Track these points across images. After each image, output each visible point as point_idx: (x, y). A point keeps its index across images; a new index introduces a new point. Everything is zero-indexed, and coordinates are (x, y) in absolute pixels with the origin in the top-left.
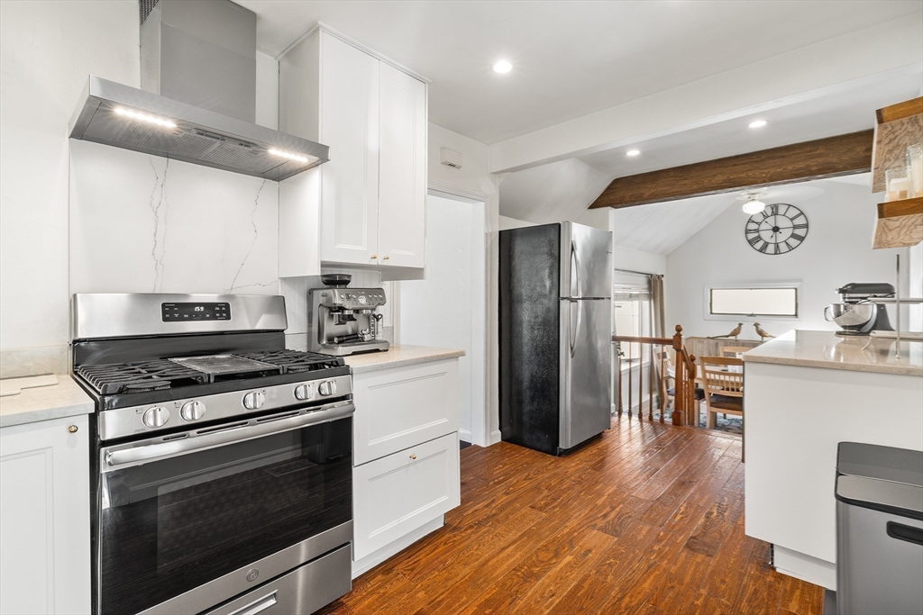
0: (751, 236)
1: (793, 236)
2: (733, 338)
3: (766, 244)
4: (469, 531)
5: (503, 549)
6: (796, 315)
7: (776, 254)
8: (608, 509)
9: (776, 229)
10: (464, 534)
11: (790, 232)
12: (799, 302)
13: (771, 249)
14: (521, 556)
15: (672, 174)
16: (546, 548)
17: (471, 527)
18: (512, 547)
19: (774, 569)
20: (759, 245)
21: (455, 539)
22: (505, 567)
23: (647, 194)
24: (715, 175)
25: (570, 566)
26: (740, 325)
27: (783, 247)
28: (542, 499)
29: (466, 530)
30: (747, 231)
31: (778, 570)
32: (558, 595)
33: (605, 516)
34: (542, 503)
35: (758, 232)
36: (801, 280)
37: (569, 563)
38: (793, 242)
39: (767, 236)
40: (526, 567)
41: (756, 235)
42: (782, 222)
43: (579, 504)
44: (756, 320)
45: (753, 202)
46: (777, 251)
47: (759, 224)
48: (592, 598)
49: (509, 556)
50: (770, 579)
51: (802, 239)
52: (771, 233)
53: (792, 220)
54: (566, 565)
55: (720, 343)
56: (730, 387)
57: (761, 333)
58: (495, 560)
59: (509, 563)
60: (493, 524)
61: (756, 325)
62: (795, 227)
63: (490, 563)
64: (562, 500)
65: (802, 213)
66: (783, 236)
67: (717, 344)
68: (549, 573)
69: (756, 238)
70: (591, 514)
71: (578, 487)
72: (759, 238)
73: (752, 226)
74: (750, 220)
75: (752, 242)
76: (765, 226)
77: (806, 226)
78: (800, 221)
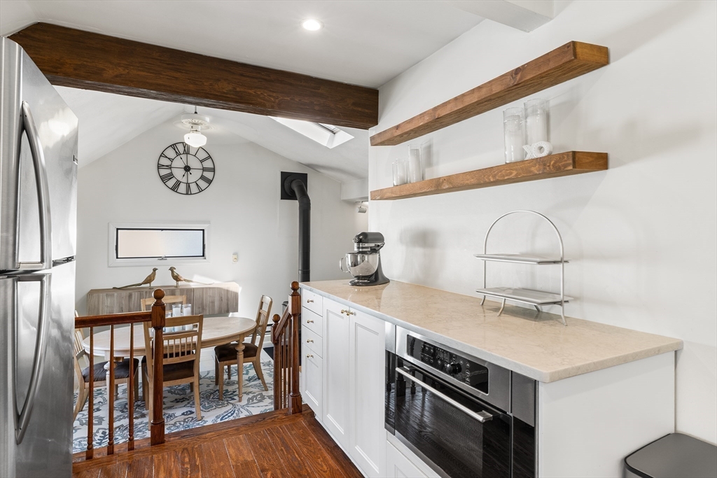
0: (164, 172)
1: (203, 178)
2: (148, 285)
3: (178, 183)
6: (203, 256)
7: (187, 194)
9: (187, 169)
11: (199, 173)
12: (206, 243)
13: (182, 188)
20: (171, 183)
24: (219, 80)
26: (155, 270)
27: (194, 188)
30: (159, 166)
35: (171, 168)
36: (208, 222)
38: (203, 184)
39: (179, 174)
41: (168, 171)
42: (193, 163)
44: (171, 263)
46: (188, 192)
47: (172, 160)
51: (209, 182)
52: (183, 172)
53: (201, 162)
55: (135, 295)
57: (177, 278)
61: (172, 269)
62: (204, 169)
65: (210, 157)
66: (195, 176)
67: (130, 296)
69: (167, 175)
72: (171, 176)
73: (164, 162)
74: (162, 155)
75: (164, 179)
76: (179, 163)
77: (213, 170)
78: (208, 164)
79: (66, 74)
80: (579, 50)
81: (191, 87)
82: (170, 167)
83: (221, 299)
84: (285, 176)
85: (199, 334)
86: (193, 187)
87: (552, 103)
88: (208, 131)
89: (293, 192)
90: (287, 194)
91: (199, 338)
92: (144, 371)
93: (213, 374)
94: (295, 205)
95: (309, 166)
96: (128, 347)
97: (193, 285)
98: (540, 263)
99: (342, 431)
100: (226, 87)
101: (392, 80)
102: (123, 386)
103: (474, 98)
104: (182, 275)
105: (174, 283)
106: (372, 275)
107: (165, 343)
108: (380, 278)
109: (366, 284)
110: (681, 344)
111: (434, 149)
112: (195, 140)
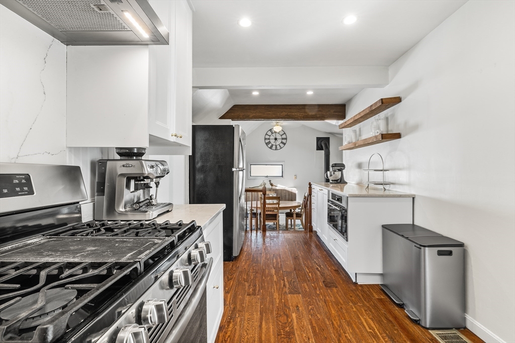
0: (267, 141)
1: (282, 142)
2: (261, 187)
3: (272, 145)
4: (231, 325)
5: (261, 326)
6: (282, 176)
7: (276, 150)
8: (282, 282)
9: (276, 139)
10: (230, 329)
12: (283, 171)
13: (274, 147)
14: (273, 326)
15: (263, 108)
16: (278, 315)
17: (229, 322)
18: (264, 323)
19: (357, 283)
20: (270, 145)
21: (228, 334)
22: (272, 337)
23: (251, 116)
25: (299, 318)
28: (249, 289)
29: (228, 326)
30: (265, 139)
31: (359, 284)
32: (310, 337)
33: (284, 285)
34: (251, 290)
36: (284, 161)
37: (296, 317)
38: (282, 145)
39: (272, 141)
40: (282, 331)
42: (278, 137)
43: (268, 284)
45: (278, 126)
47: (270, 136)
48: (323, 330)
49: (268, 329)
50: (360, 288)
51: (285, 144)
52: (274, 140)
53: (281, 135)
54: (297, 319)
56: (272, 210)
57: (272, 185)
58: (263, 335)
59: (272, 333)
60: (239, 314)
61: (270, 181)
62: (282, 139)
63: (263, 339)
64: (259, 285)
65: (285, 133)
66: (279, 142)
68: (295, 328)
69: (268, 142)
70: (278, 287)
71: (258, 275)
72: (269, 142)
73: (267, 137)
74: (266, 134)
75: (267, 144)
76: (272, 137)
77: (286, 139)
78: (284, 136)
79: (241, 118)
80: (384, 101)
81: (274, 116)
82: (269, 139)
83: (289, 195)
84: (318, 139)
85: (279, 204)
86: (278, 147)
87: (389, 114)
88: (282, 124)
89: (322, 146)
90: (319, 148)
91: (279, 206)
92: (260, 217)
93: (285, 225)
94: (322, 153)
95: (330, 133)
96: (256, 206)
97: (277, 188)
98: (375, 170)
99: (326, 239)
100: (284, 114)
101: (350, 100)
102: (254, 221)
103: (362, 114)
104: (274, 184)
105: (270, 187)
106: (338, 180)
107: (267, 206)
108: (342, 181)
109: (336, 183)
110: (415, 195)
111: (361, 129)
112: (278, 129)
